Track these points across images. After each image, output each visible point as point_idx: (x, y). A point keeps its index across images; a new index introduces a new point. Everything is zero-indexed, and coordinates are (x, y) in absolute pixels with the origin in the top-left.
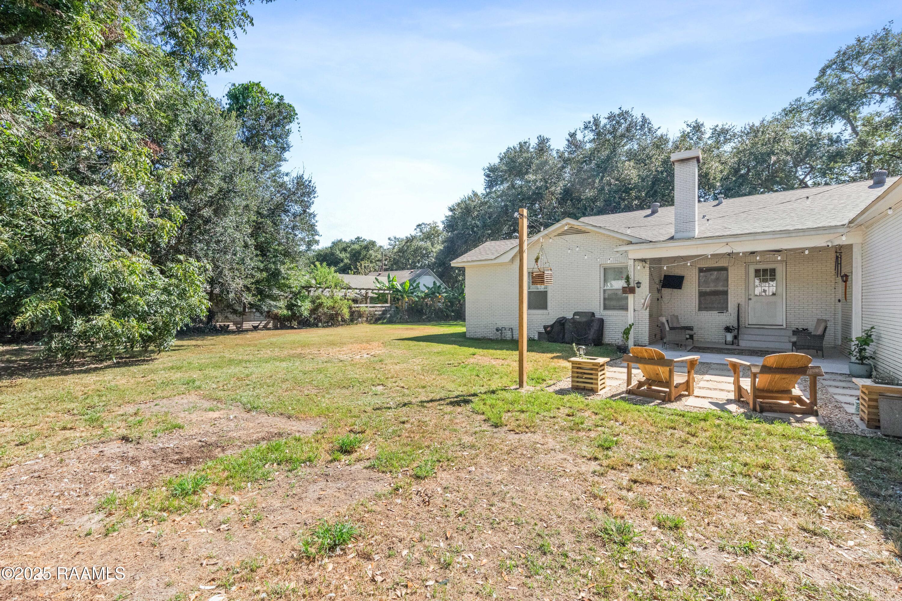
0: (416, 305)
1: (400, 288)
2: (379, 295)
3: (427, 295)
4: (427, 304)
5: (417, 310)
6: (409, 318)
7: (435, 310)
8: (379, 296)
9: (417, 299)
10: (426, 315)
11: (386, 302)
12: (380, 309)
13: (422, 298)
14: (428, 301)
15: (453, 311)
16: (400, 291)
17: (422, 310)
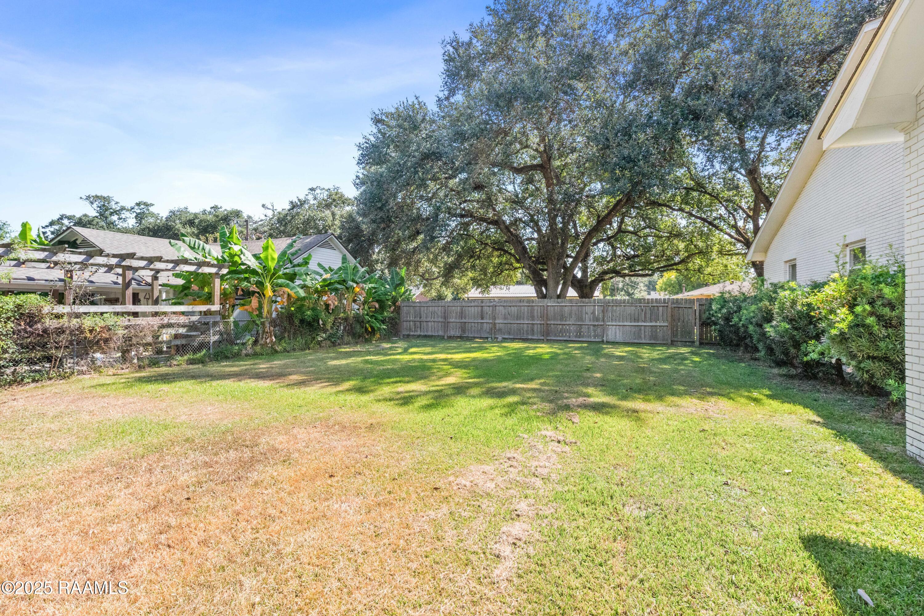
0: (300, 309)
1: (253, 263)
2: (189, 277)
3: (328, 286)
4: (327, 306)
5: (302, 321)
6: (280, 338)
7: (346, 319)
8: (189, 282)
9: (302, 293)
10: (325, 331)
11: (209, 299)
12: (183, 319)
13: (316, 291)
14: (331, 299)
15: (383, 322)
16: (254, 272)
17: (316, 319)
